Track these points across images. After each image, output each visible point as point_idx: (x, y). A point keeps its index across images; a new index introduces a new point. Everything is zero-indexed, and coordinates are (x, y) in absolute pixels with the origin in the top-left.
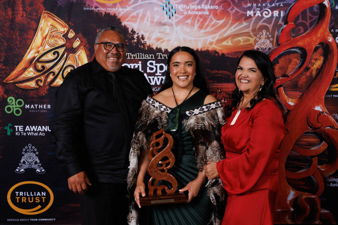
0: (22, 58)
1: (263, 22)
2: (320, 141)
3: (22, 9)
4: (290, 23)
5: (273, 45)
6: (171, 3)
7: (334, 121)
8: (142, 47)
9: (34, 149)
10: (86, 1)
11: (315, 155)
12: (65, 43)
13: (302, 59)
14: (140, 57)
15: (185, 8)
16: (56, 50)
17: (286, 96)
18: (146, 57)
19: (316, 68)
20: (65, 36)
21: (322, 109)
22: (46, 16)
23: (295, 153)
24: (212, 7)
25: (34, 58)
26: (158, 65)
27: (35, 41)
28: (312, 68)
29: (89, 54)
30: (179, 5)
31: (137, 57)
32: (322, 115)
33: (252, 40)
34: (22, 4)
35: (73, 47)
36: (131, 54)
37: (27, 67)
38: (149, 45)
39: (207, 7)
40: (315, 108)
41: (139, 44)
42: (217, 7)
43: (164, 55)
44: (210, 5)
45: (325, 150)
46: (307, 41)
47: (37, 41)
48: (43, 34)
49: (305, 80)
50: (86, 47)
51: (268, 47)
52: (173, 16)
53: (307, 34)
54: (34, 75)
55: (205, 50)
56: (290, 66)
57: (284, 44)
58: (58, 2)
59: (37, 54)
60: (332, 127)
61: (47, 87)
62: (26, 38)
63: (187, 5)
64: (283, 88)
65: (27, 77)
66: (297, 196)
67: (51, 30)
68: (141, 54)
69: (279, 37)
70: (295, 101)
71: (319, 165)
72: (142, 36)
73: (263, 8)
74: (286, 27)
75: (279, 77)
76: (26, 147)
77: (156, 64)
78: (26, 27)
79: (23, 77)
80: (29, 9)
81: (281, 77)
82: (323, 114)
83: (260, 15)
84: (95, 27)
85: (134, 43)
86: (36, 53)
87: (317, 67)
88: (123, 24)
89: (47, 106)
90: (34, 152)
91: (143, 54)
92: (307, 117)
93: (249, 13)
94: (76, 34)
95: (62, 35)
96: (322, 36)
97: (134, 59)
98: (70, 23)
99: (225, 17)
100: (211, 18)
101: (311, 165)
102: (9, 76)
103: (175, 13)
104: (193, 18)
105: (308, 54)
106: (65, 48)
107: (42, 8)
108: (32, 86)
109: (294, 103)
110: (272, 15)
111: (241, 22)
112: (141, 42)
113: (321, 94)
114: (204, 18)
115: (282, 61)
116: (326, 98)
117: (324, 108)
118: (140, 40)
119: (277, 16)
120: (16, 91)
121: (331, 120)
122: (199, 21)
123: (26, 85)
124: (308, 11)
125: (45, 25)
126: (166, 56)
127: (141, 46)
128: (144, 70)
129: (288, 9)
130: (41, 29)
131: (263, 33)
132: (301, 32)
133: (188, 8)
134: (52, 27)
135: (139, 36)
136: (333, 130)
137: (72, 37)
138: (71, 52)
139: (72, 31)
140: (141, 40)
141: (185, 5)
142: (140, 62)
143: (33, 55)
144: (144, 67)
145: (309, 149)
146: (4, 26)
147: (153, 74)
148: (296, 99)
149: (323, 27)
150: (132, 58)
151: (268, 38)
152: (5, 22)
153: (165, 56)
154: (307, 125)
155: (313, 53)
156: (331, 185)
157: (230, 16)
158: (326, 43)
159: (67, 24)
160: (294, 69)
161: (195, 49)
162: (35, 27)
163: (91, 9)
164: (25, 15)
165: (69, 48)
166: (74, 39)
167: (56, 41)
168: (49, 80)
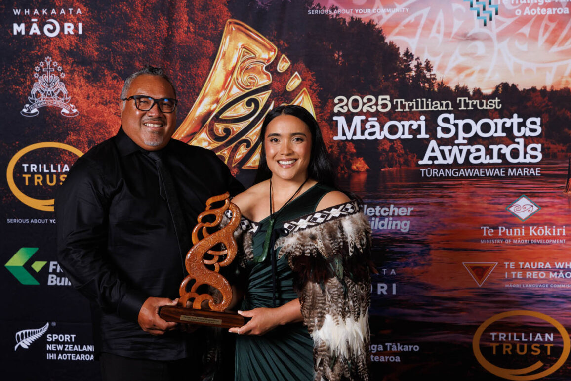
0: (187, 115)
3: (188, 18)
8: (428, 87)
12: (271, 82)
14: (422, 107)
16: (253, 97)
18: (436, 106)
20: (272, 67)
22: (234, 29)
25: (209, 113)
26: (461, 123)
27: (212, 79)
29: (319, 102)
31: (417, 107)
35: (286, 90)
36: (403, 100)
37: (195, 131)
38: (442, 82)
41: (419, 81)
43: (473, 102)
47: (214, 80)
48: (227, 65)
50: (313, 90)
52: (491, 19)
55: (561, 90)
59: (215, 105)
62: (195, 75)
67: (243, 56)
68: (425, 100)
72: (428, 63)
77: (457, 121)
78: (194, 53)
80: (200, 16)
84: (331, 48)
85: (409, 79)
86: (213, 103)
88: (387, 40)
91: (430, 100)
94: (292, 64)
95: (265, 66)
97: (411, 110)
98: (281, 42)
103: (497, 14)
106: (270, 91)
107: (226, 13)
112: (425, 76)
118: (422, 71)
125: (231, 46)
126: (477, 102)
127: (424, 84)
128: (430, 134)
130: (224, 55)
134: (244, 51)
135: (421, 64)
137: (284, 70)
138: (283, 99)
139: (284, 58)
140: (425, 71)
142: (423, 118)
143: (208, 108)
144: (431, 128)
146: (152, 53)
147: (451, 142)
150: (407, 109)
152: (155, 44)
153: (475, 103)
159: (275, 44)
161: (539, 88)
162: (211, 51)
163: (323, 12)
164: (192, 30)
165: (279, 92)
166: (290, 73)
167: (253, 79)
168: (238, 156)
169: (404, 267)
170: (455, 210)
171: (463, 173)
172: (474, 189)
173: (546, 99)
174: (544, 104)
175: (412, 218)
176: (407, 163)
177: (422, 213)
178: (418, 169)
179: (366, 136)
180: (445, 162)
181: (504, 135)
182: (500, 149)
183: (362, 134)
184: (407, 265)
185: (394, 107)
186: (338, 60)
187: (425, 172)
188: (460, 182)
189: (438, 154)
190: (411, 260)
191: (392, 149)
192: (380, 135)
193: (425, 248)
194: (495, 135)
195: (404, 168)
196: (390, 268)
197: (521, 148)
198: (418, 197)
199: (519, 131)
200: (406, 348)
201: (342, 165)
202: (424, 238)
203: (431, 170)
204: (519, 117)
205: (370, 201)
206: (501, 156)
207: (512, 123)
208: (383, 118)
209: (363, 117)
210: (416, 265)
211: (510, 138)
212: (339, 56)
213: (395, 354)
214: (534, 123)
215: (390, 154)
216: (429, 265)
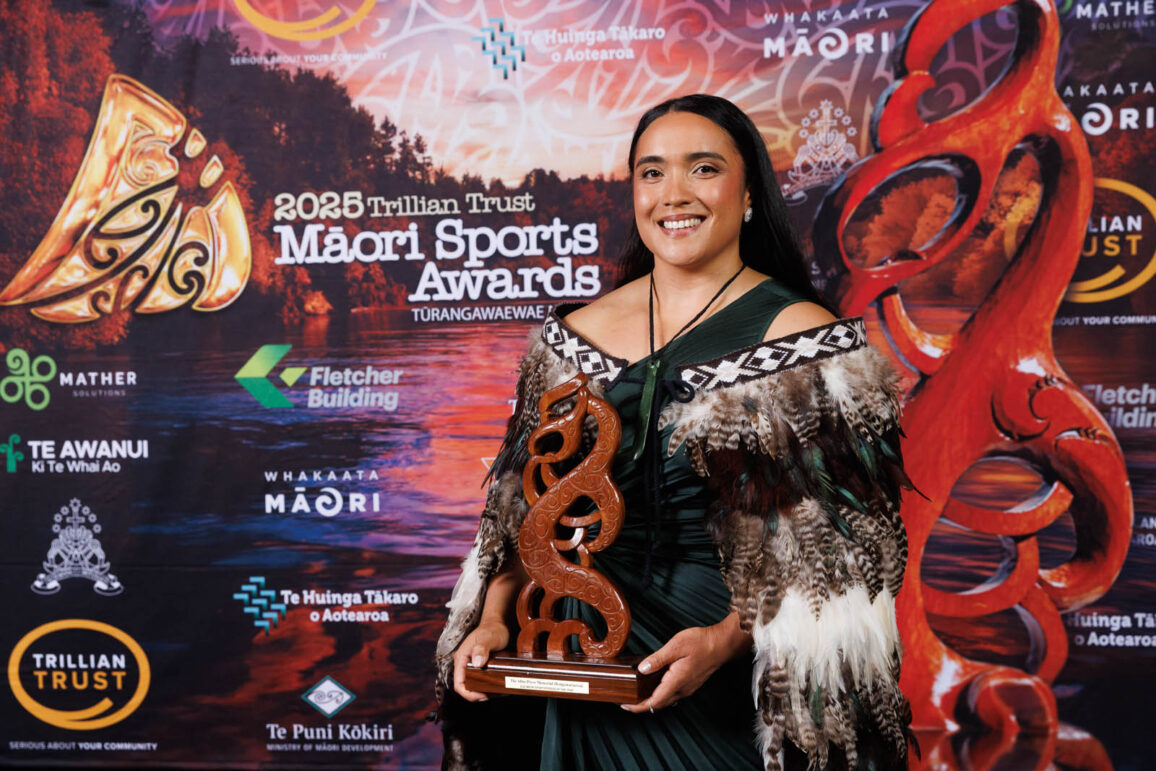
0: (49, 227)
1: (821, 74)
2: (1044, 483)
3: (49, 73)
4: (915, 73)
5: (858, 152)
6: (509, 28)
7: (1090, 411)
8: (420, 177)
9: (87, 517)
10: (237, 37)
11: (1028, 531)
12: (177, 172)
13: (964, 197)
14: (412, 210)
15: (554, 41)
17: (912, 326)
18: (434, 207)
19: (1016, 227)
20: (178, 150)
21: (1046, 369)
23: (951, 526)
24: (644, 34)
25: (84, 224)
26: (473, 234)
27: (88, 170)
28: (1003, 225)
29: (252, 204)
30: (534, 32)
31: (404, 210)
32: (1045, 388)
33: (784, 138)
34: (48, 56)
35: (199, 186)
36: (382, 199)
37: (63, 253)
38: (441, 170)
39: (630, 34)
40: (1017, 363)
41: (406, 168)
42: (660, 33)
43: (490, 201)
44: (639, 27)
45: (1066, 512)
46: (980, 133)
48: (110, 147)
49: (977, 267)
50: (242, 184)
51: (840, 158)
52: (514, 69)
53: (976, 109)
54: (86, 280)
56: (922, 221)
57: (899, 144)
58: (154, 43)
59: (93, 212)
60: (1086, 431)
61: (126, 316)
62: (61, 163)
63: (562, 31)
64: (902, 296)
65: (63, 284)
66: (968, 677)
67: (135, 132)
68: (415, 198)
69: (877, 123)
70: (947, 343)
71: (1043, 568)
72: (419, 140)
73: (819, 27)
74: (901, 87)
75: (885, 261)
76: (65, 510)
77: (467, 232)
78: (59, 128)
79: (52, 286)
80: (66, 71)
81: (890, 258)
82: (1047, 383)
83: (809, 52)
84: (268, 117)
85: (391, 164)
86: (90, 208)
87: (1019, 220)
88: (355, 104)
89: (125, 377)
90: (89, 525)
91: (423, 198)
92: (993, 397)
93: (770, 46)
94: (209, 143)
95: (168, 148)
96: (1033, 110)
97: (394, 215)
98: (191, 109)
99: (690, 63)
100: (643, 71)
101: (1014, 567)
102: (12, 285)
103: (523, 59)
104: (582, 72)
105: (983, 178)
106: (176, 188)
107: (107, 65)
108: (80, 314)
109: (945, 350)
110: (852, 48)
111: (746, 78)
112: (416, 159)
113: (1040, 316)
114: (620, 72)
115: (891, 205)
116: (1057, 330)
117: (1052, 364)
118: (410, 153)
119: (870, 50)
120: (33, 332)
121: (1079, 405)
122: (601, 80)
123: (63, 312)
124: (977, 28)
125: (117, 117)
126: (496, 201)
127: (414, 173)
128: (426, 252)
129: (905, 24)
130: (105, 132)
131: (820, 113)
132: (955, 102)
133: (565, 40)
134: (137, 126)
135: (408, 141)
136: (1090, 441)
137: (196, 154)
138: (196, 200)
139: (196, 135)
140: (415, 153)
141: (555, 31)
142: (413, 226)
143: (83, 215)
144: (427, 242)
145: (1006, 512)
147: (457, 265)
148: (949, 337)
149: (1033, 80)
150: (388, 214)
151: (841, 128)
153: (493, 203)
154: (993, 425)
155: (1002, 173)
156: (1093, 639)
157: (706, 59)
158: (1049, 136)
159: (182, 112)
160: (937, 232)
161: (592, 177)
162: (85, 127)
163: (253, 60)
164: (55, 91)
165: (189, 189)
166: (205, 159)
167: (151, 168)
168: (131, 292)
169: (390, 467)
170: (468, 375)
171: (479, 315)
172: (495, 340)
173: (604, 193)
174: (601, 203)
175: (402, 388)
176: (390, 299)
177: (418, 380)
178: (407, 308)
179: (327, 258)
180: (449, 297)
181: (541, 252)
182: (535, 276)
183: (320, 253)
184: (395, 463)
185: (369, 210)
186: (279, 136)
187: (419, 313)
188: (473, 329)
189: (438, 284)
190: (400, 456)
191: (367, 277)
192: (348, 254)
193: (423, 436)
194: (527, 253)
195: (386, 307)
196: (368, 468)
197: (566, 272)
198: (408, 353)
199: (563, 245)
200: (398, 599)
201: (289, 304)
202: (421, 419)
203: (429, 311)
204: (562, 223)
205: (335, 360)
206: (537, 286)
207: (552, 234)
208: (351, 227)
209: (321, 227)
210: (410, 462)
211: (549, 257)
212: (281, 130)
213: (380, 608)
214: (585, 232)
215: (365, 285)
216: (429, 463)
